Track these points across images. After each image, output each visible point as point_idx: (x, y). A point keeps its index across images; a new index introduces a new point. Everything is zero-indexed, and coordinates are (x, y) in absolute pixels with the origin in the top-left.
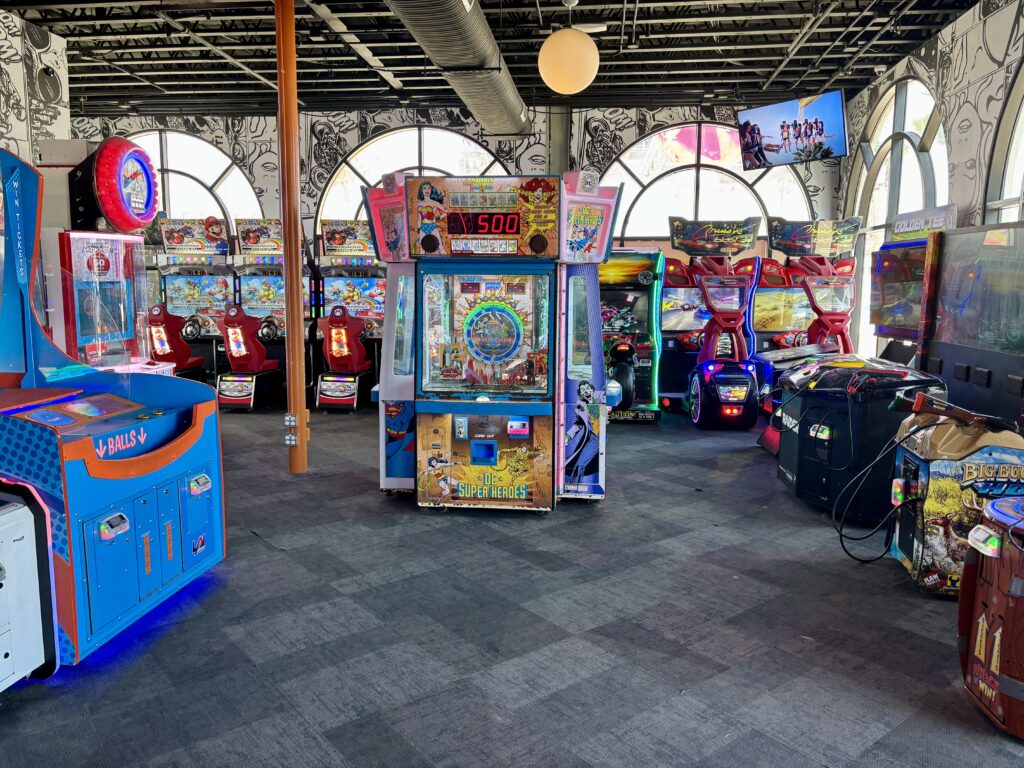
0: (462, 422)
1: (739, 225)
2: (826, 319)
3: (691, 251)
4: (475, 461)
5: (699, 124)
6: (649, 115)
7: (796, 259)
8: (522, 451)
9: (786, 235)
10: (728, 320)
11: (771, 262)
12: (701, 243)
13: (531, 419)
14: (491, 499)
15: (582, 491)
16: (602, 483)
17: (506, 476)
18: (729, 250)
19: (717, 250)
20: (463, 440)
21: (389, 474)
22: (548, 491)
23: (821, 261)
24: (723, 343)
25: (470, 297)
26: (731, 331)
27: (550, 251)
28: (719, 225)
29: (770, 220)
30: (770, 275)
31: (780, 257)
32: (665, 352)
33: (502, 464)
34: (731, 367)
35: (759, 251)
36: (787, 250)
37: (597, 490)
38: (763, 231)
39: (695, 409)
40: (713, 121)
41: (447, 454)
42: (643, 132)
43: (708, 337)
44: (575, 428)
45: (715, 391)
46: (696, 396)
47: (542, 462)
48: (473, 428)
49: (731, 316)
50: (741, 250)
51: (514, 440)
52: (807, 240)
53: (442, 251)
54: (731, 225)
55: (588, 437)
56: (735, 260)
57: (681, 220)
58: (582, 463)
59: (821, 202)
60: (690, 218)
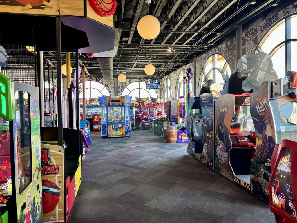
0: (114, 126)
1: (146, 98)
2: (159, 113)
3: (139, 102)
4: (115, 131)
5: (139, 81)
6: (131, 80)
7: (155, 104)
8: (121, 129)
9: (153, 100)
10: (145, 113)
11: (151, 104)
12: (141, 101)
13: (122, 125)
14: (117, 136)
15: (128, 134)
16: (131, 133)
17: (119, 132)
18: (145, 102)
19: (143, 102)
20: (114, 128)
21: (102, 134)
22: (125, 134)
23: (158, 104)
24: (145, 117)
25: (113, 110)
26: (146, 115)
27: (124, 104)
28: (143, 99)
29: (151, 98)
30: (151, 106)
31: (153, 103)
32: (136, 118)
33: (119, 131)
34: (146, 120)
35: (150, 102)
36: (154, 102)
37: (130, 134)
38: (150, 99)
39: (141, 127)
40: (141, 81)
41: (112, 130)
42: (130, 83)
43: (142, 116)
44: (127, 126)
45: (144, 124)
46: (141, 125)
47: (124, 131)
48: (115, 126)
49: (146, 113)
50: (147, 102)
51: (120, 128)
52: (156, 101)
53: (111, 105)
54: (145, 98)
55: (129, 128)
56: (146, 104)
57: (137, 98)
58: (128, 131)
59: (159, 94)
60: (139, 97)
